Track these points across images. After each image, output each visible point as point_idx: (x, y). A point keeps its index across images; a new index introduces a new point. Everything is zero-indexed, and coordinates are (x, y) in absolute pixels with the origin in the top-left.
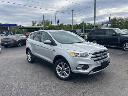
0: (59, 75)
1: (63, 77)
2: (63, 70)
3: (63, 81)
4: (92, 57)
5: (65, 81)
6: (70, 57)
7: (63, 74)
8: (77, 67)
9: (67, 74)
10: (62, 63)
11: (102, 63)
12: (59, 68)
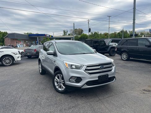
0: (57, 87)
1: (60, 89)
2: (60, 82)
3: (59, 94)
4: (86, 70)
5: (61, 94)
6: (64, 69)
7: (60, 87)
8: (70, 79)
9: (64, 87)
10: (59, 75)
11: (99, 77)
12: (57, 80)
